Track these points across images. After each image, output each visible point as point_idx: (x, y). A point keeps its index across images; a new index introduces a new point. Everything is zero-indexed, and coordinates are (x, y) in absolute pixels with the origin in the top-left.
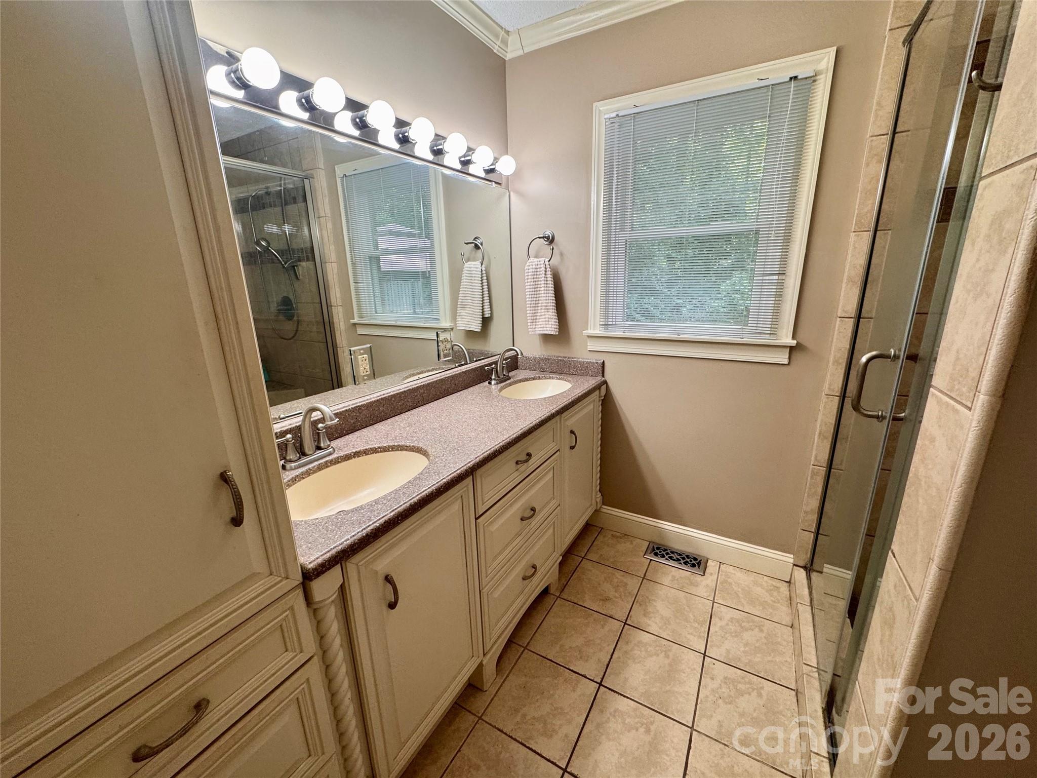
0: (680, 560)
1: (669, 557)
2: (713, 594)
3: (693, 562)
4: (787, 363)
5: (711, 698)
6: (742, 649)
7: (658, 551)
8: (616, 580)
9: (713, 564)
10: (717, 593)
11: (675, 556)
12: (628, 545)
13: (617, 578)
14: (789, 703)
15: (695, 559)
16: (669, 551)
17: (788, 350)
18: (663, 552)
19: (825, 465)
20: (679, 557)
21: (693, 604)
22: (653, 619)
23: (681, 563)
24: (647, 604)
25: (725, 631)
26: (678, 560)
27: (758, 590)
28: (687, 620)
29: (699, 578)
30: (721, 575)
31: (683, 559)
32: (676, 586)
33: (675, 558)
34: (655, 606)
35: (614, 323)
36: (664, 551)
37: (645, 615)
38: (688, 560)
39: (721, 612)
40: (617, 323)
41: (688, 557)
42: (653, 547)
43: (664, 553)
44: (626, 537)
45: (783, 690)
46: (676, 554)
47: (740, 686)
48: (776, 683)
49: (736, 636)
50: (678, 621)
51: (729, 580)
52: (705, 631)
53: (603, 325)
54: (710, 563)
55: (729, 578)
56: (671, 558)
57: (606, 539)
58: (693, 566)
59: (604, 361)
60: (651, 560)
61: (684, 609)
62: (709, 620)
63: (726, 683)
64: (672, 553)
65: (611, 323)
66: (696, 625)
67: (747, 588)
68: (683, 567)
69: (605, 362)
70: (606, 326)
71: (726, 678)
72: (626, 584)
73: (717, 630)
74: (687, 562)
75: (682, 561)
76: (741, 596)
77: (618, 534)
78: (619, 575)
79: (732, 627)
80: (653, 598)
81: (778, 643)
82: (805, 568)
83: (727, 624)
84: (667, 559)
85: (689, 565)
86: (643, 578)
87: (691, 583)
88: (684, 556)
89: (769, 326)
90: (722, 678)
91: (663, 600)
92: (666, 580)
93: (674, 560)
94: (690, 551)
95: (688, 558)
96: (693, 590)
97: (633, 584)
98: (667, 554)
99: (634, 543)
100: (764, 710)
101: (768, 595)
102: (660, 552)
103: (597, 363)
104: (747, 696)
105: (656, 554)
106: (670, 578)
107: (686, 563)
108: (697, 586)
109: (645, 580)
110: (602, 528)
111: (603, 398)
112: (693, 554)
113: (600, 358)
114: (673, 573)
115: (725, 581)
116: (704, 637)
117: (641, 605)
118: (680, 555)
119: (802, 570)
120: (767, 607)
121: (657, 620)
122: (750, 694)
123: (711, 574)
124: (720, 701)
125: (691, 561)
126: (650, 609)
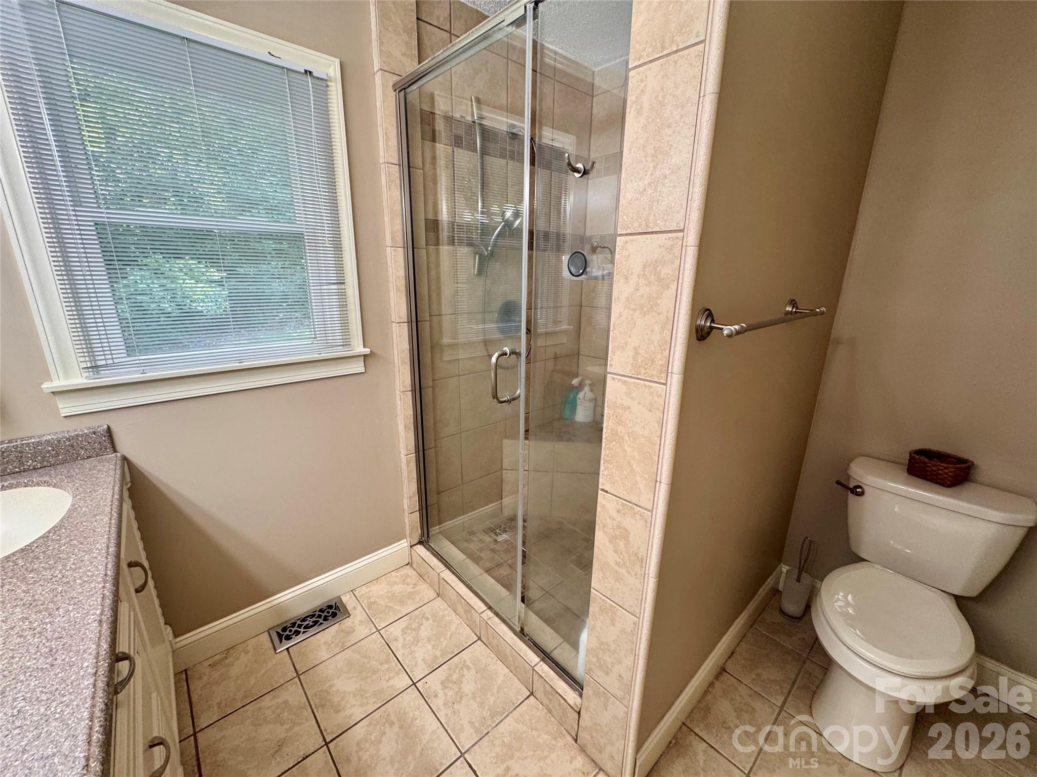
0: (318, 621)
1: (305, 628)
2: (372, 625)
3: (331, 611)
4: (364, 371)
5: (449, 712)
6: (430, 647)
7: (287, 633)
8: (268, 712)
9: (348, 597)
10: (373, 620)
11: (309, 622)
12: (244, 659)
13: (268, 708)
14: (483, 652)
15: (330, 607)
16: (299, 622)
17: (363, 358)
18: (293, 629)
19: (414, 451)
20: (314, 619)
21: (366, 650)
22: (348, 706)
23: (321, 624)
24: (329, 697)
25: (408, 646)
26: (316, 623)
27: (398, 588)
28: (375, 672)
29: (347, 622)
30: (363, 601)
31: (320, 616)
32: (337, 650)
33: (311, 624)
34: (338, 690)
35: (110, 362)
36: (293, 626)
37: (337, 711)
38: (325, 614)
39: (391, 633)
40: (116, 361)
41: (321, 611)
42: (277, 632)
43: (295, 628)
44: (232, 651)
45: (473, 648)
46: (309, 619)
47: (454, 677)
48: (467, 648)
49: (418, 642)
50: (369, 680)
51: (372, 600)
52: (396, 664)
53: (87, 368)
54: (345, 599)
55: (370, 598)
56: (307, 627)
57: (205, 679)
58: (334, 615)
59: (109, 427)
60: (287, 649)
61: (363, 663)
62: (390, 651)
63: (446, 687)
64: (304, 620)
65: (103, 362)
66: (386, 666)
67: (389, 595)
68: (326, 624)
69: (112, 427)
70: (95, 368)
71: (442, 683)
72: (286, 702)
73: (402, 652)
74: (326, 617)
75: (321, 620)
76: (391, 605)
77: (217, 657)
78: (267, 702)
79: (409, 638)
80: (328, 685)
81: (443, 616)
82: (420, 542)
83: (405, 639)
84: (304, 632)
85: (330, 618)
86: (298, 676)
87: (347, 633)
88: (317, 613)
89: (341, 337)
90: (440, 686)
91: (338, 678)
92: (324, 654)
93: (312, 626)
94: (319, 604)
95: (323, 612)
96: (354, 638)
97: (293, 695)
98: (300, 626)
99: (250, 648)
100: (479, 675)
101: (405, 586)
102: (290, 631)
103: (94, 433)
104: (463, 679)
105: (288, 638)
106: (324, 648)
107: (326, 619)
108: (354, 631)
109: (301, 677)
110: (186, 671)
111: (129, 485)
112: (324, 603)
113: (101, 423)
114: (323, 640)
115: (370, 605)
116: (400, 669)
117: (323, 706)
118: (313, 616)
119: (419, 546)
120: (413, 596)
121: (353, 702)
122: (464, 675)
123: (355, 608)
124: (456, 706)
125: (328, 612)
126: (336, 700)
